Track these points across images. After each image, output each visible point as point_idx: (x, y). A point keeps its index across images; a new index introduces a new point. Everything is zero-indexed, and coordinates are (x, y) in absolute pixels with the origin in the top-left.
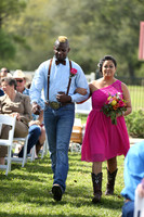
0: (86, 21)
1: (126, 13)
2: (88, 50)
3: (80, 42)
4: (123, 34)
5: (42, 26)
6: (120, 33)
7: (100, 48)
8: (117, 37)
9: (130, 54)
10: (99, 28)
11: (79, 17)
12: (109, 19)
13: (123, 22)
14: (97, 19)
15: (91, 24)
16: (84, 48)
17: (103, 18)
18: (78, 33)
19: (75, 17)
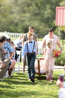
0: (28, 6)
1: (48, 3)
2: (29, 21)
3: (25, 17)
4: (47, 13)
5: (6, 9)
6: (46, 12)
7: (35, 20)
8: (43, 14)
9: (50, 22)
10: (35, 10)
11: (25, 4)
12: (40, 5)
13: (47, 7)
14: (34, 5)
15: (31, 7)
16: (27, 20)
17: (37, 4)
18: (24, 12)
19: (23, 4)
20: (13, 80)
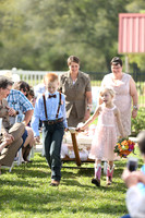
0: (61, 14)
1: (102, 6)
2: (64, 44)
3: (55, 36)
4: (101, 26)
5: (13, 21)
6: (97, 25)
7: (76, 42)
8: (93, 29)
9: (107, 47)
10: (75, 21)
11: (53, 10)
12: (84, 11)
13: (99, 13)
14: (72, 12)
15: (66, 16)
16: (59, 42)
17: (78, 10)
18: (52, 26)
19: (48, 9)
20: (32, 169)
